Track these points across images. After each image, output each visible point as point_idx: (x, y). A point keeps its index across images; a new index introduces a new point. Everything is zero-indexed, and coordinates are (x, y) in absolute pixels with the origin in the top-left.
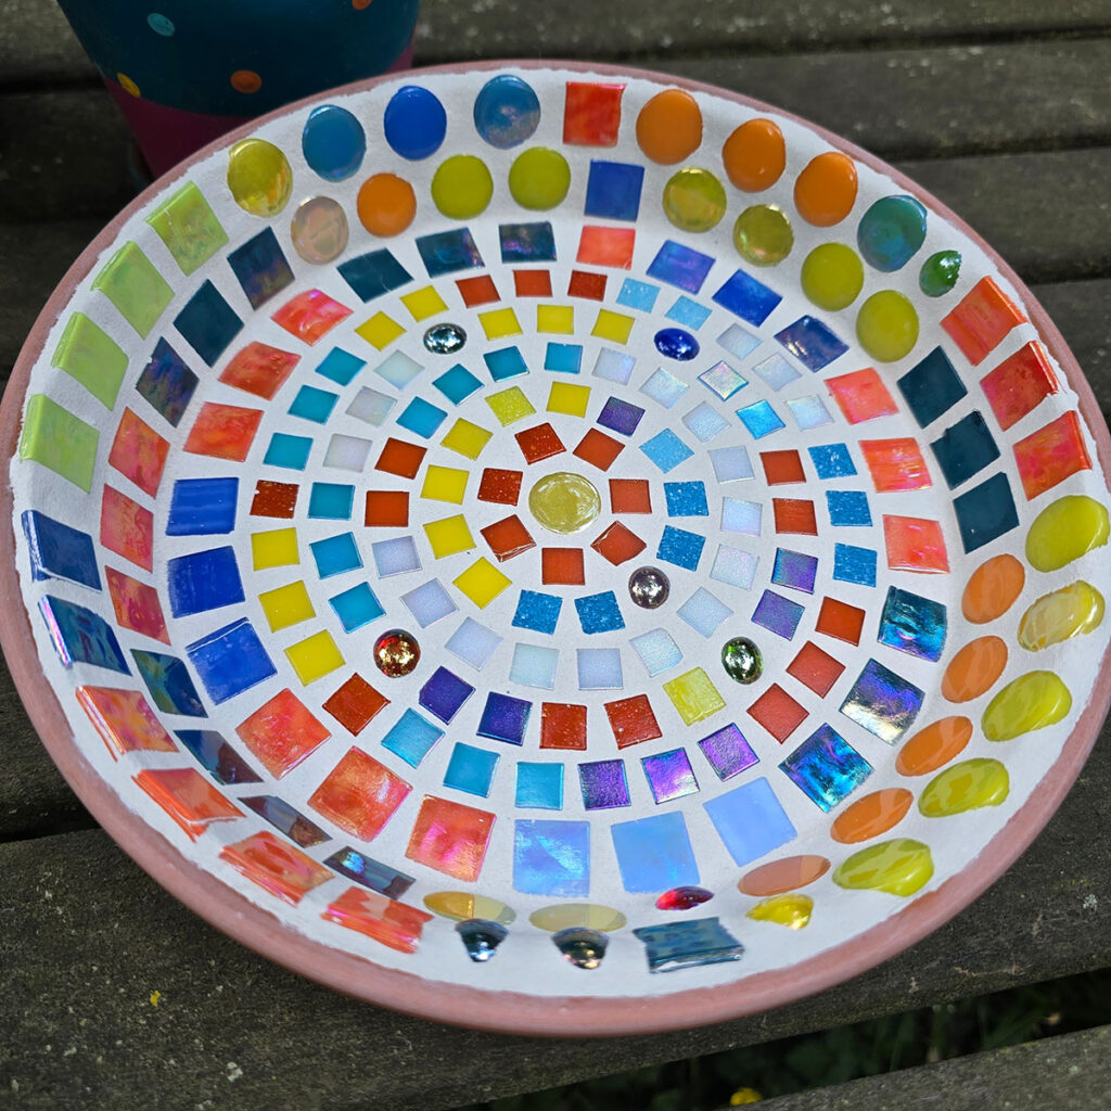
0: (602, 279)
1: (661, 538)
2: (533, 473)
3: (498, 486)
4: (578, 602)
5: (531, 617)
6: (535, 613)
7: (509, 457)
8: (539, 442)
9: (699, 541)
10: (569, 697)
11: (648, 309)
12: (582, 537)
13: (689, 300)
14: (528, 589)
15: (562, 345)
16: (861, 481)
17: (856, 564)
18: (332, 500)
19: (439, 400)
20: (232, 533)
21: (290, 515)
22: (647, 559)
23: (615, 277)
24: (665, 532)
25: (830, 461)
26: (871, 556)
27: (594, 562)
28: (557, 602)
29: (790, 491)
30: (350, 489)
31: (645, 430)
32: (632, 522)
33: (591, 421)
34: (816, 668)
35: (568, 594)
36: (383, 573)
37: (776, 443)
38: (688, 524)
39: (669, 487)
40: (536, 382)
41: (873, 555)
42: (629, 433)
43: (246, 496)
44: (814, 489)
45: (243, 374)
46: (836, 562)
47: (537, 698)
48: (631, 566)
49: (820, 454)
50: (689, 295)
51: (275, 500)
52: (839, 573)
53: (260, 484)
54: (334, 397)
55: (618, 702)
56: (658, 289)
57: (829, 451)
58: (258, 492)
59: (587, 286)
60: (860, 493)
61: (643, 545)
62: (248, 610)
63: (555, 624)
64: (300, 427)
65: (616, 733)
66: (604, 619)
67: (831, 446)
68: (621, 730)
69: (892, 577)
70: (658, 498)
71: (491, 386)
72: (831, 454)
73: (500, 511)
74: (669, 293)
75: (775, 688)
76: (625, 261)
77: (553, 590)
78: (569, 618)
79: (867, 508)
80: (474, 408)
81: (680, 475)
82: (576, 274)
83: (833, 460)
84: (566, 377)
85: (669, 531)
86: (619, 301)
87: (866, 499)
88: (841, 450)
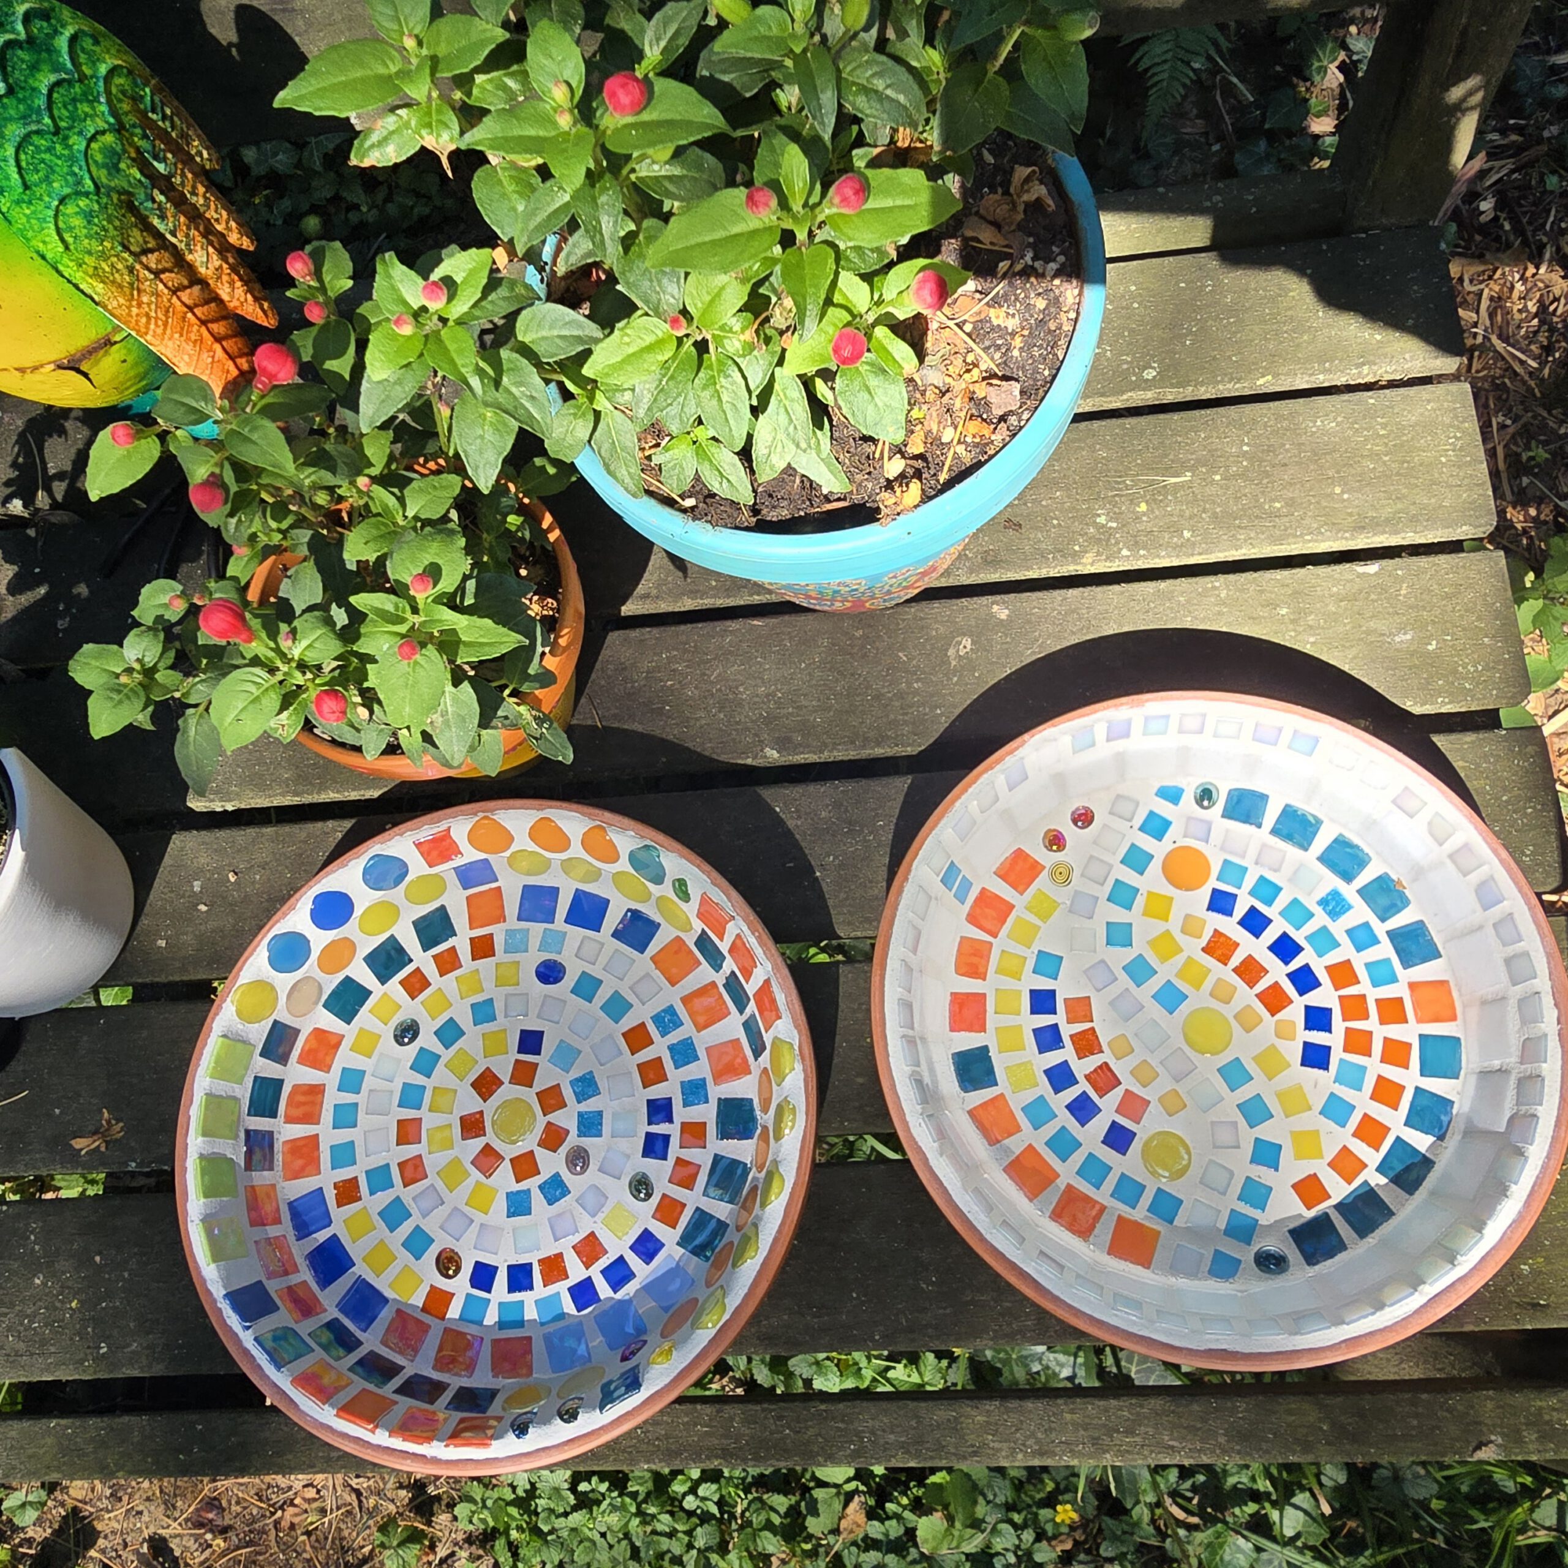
0: (490, 936)
1: (577, 1123)
2: (489, 1108)
3: (472, 1126)
4: (540, 1187)
5: (516, 1208)
6: (518, 1205)
7: (471, 1103)
8: (486, 1084)
9: (599, 1115)
10: (550, 1251)
11: (526, 950)
12: (529, 1142)
13: (550, 931)
14: (509, 1191)
15: (480, 1002)
16: (687, 1029)
17: (694, 1091)
18: (379, 1178)
19: (419, 1079)
20: (332, 1224)
21: (360, 1199)
22: (572, 1141)
23: (498, 932)
24: (578, 1117)
25: (665, 1022)
26: (702, 1082)
27: (542, 1155)
28: (528, 1192)
29: (646, 1055)
30: (386, 1167)
31: (548, 1046)
32: (557, 1118)
33: (514, 1055)
34: (685, 1175)
35: (532, 1184)
36: (424, 1216)
37: (628, 1022)
39: (573, 1083)
40: (472, 1039)
41: (704, 1080)
42: (538, 1052)
43: (330, 1195)
44: (660, 1048)
45: (297, 1112)
46: (683, 1095)
47: (533, 1258)
48: (563, 1150)
49: (657, 1019)
50: (550, 926)
51: (348, 1192)
52: (687, 1103)
53: (336, 1186)
54: (356, 1105)
55: (579, 1242)
56: (528, 931)
57: (663, 1014)
58: (336, 1191)
59: (482, 948)
60: (688, 1039)
61: (568, 1132)
63: (531, 1207)
64: (344, 1135)
65: (582, 1261)
66: (558, 1192)
67: (664, 1010)
68: (584, 1258)
69: (718, 1091)
70: (568, 1093)
71: (446, 1055)
72: (665, 1017)
73: (478, 1144)
74: (537, 929)
75: (664, 1196)
76: (501, 916)
77: (524, 1185)
78: (537, 1198)
79: (694, 1048)
80: (441, 1075)
81: (577, 1071)
82: (472, 941)
83: (667, 1020)
84: (489, 1027)
85: (580, 1114)
86: (506, 951)
87: (692, 1041)
88: (670, 1010)
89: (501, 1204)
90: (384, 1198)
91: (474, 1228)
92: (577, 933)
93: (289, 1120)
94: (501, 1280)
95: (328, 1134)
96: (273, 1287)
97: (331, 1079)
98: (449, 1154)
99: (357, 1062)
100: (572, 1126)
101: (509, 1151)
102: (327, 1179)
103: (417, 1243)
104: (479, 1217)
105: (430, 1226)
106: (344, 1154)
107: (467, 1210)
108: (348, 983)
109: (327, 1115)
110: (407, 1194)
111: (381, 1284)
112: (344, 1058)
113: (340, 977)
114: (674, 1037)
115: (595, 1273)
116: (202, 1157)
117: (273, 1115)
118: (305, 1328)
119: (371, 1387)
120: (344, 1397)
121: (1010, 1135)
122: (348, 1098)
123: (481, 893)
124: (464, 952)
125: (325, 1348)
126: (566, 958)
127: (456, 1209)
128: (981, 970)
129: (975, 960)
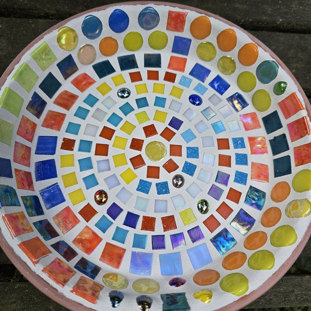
0: (175, 75)
1: (183, 165)
2: (147, 141)
3: (136, 144)
4: (157, 184)
5: (142, 188)
6: (144, 187)
7: (140, 135)
8: (150, 130)
9: (195, 167)
10: (150, 214)
11: (188, 87)
12: (160, 163)
13: (201, 85)
14: (142, 179)
15: (160, 98)
16: (246, 150)
17: (241, 178)
18: (85, 146)
19: (120, 114)
20: (55, 155)
21: (72, 150)
22: (179, 172)
23: (179, 75)
24: (185, 163)
25: (238, 143)
26: (246, 175)
27: (163, 172)
28: (150, 184)
29: (225, 152)
30: (91, 142)
31: (183, 129)
32: (175, 159)
33: (166, 125)
34: (224, 210)
35: (154, 181)
36: (99, 171)
37: (222, 136)
38: (192, 161)
39: (188, 148)
40: (151, 110)
41: (247, 175)
42: (178, 129)
43: (60, 142)
44: (232, 152)
45: (61, 101)
46: (235, 177)
47: (142, 214)
48: (173, 174)
49: (235, 140)
50: (201, 83)
51: (68, 145)
52: (236, 180)
53: (64, 139)
54: (88, 111)
55: (165, 217)
56: (192, 80)
57: (238, 140)
58: (63, 142)
59: (170, 77)
60: (245, 155)
61: (178, 167)
62: (58, 180)
63: (149, 191)
64: (77, 120)
65: (164, 227)
66: (164, 190)
67: (239, 138)
68: (165, 226)
69: (251, 182)
70: (184, 152)
71: (137, 110)
72: (238, 141)
73: (136, 153)
74: (195, 82)
75: (212, 216)
76: (182, 70)
77: (150, 180)
78: (153, 189)
79: (247, 160)
80: (131, 118)
81: (192, 144)
82: (167, 73)
83: (240, 143)
84: (160, 109)
86: (179, 83)
87: (247, 156)
88: (242, 139)
89: (136, 183)
90: (84, 155)
91: (119, 188)
92: (211, 91)
93: (56, 102)
94: (122, 217)
95: (70, 116)
96: (15, 166)
97: (82, 96)
98: (121, 151)
99: (97, 95)
100: (181, 166)
102: (61, 135)
103: (91, 181)
104: (123, 184)
105: (100, 177)
106: (74, 128)
107: (120, 178)
108: (107, 63)
109: (74, 108)
110: (95, 158)
111: (66, 192)
112: (92, 90)
113: (104, 59)
114: (240, 151)
117: (51, 96)
120: (28, 236)
123: (178, 58)
124: (162, 75)
126: (204, 98)
127: (114, 175)
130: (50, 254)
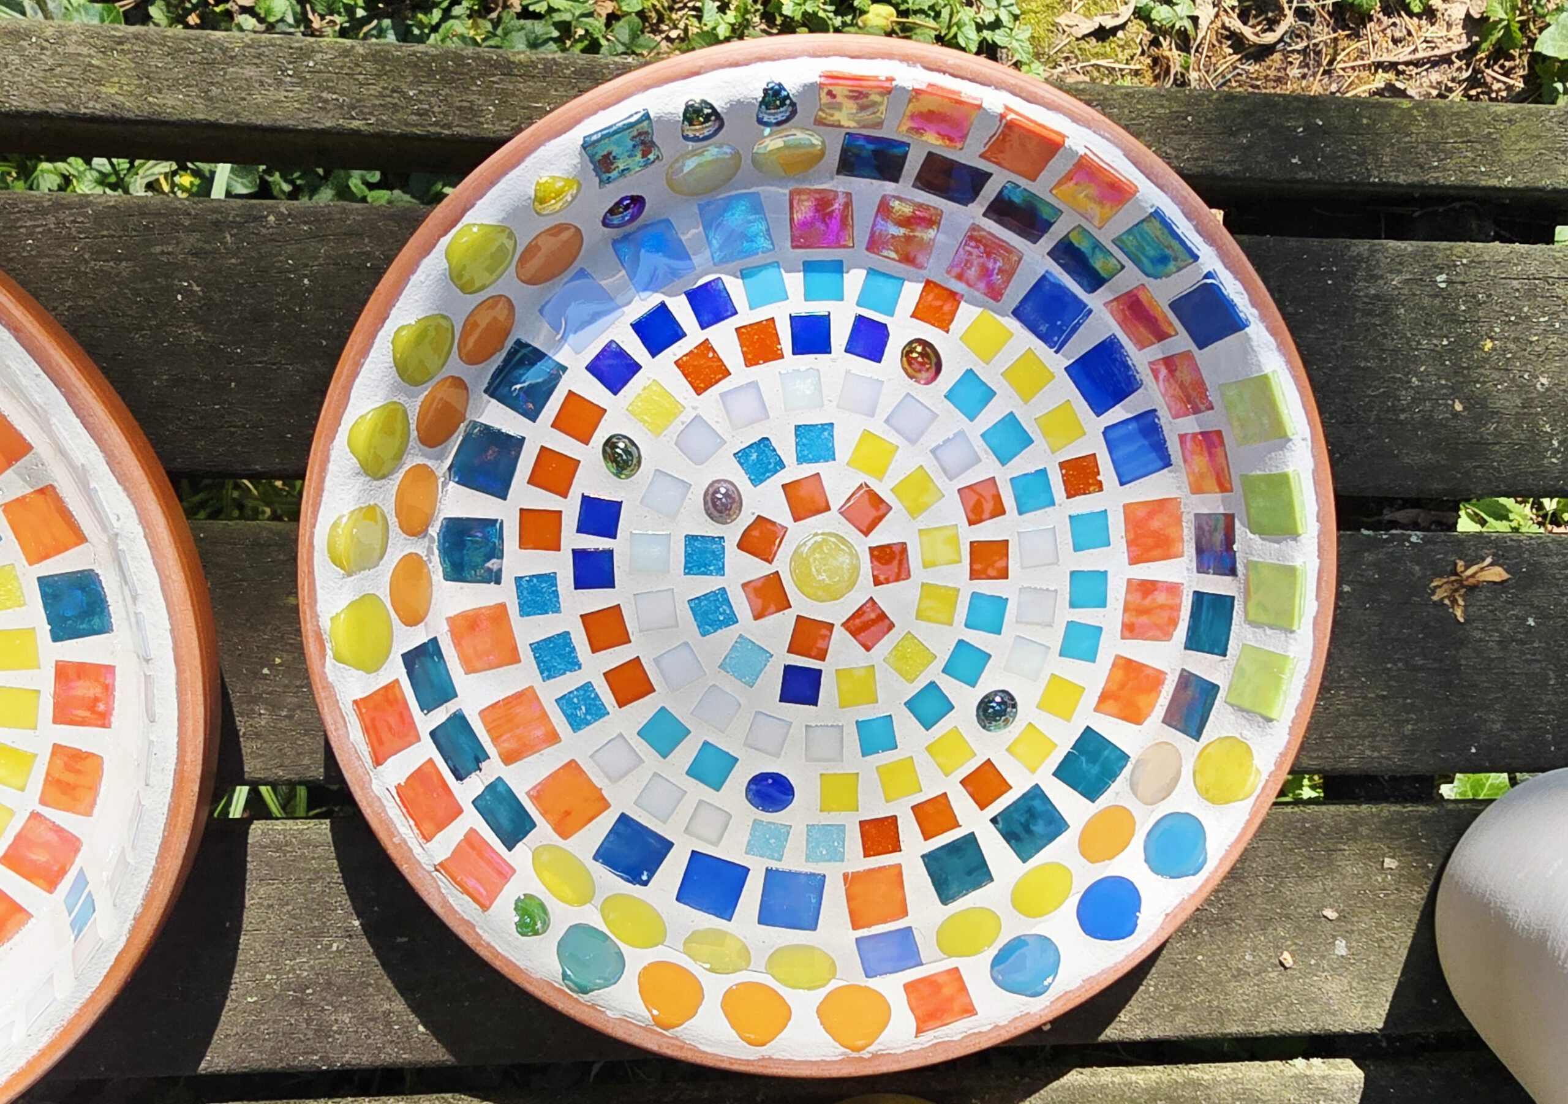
0: (868, 851)
1: (726, 559)
2: (865, 588)
4: (781, 465)
5: (819, 437)
6: (816, 441)
7: (890, 597)
9: (689, 570)
11: (810, 828)
12: (798, 533)
14: (831, 463)
15: (883, 751)
16: (550, 693)
17: (537, 595)
19: (977, 638)
20: (1102, 429)
21: (1062, 465)
22: (732, 533)
24: (723, 568)
25: (585, 705)
26: (525, 610)
28: (801, 459)
29: (615, 657)
30: (1022, 510)
31: (773, 678)
32: (757, 569)
33: (828, 668)
34: (554, 473)
35: (794, 471)
36: (961, 434)
38: (707, 584)
39: (732, 619)
40: (894, 696)
41: (524, 613)
42: (789, 670)
43: (1107, 472)
44: (594, 667)
46: (557, 591)
48: (745, 519)
49: (597, 711)
50: (774, 865)
51: (1081, 476)
52: (550, 579)
53: (1100, 487)
55: (720, 380)
56: (808, 858)
57: (589, 717)
59: (881, 835)
60: (549, 677)
61: (740, 546)
63: (797, 436)
64: (1090, 560)
65: (714, 352)
66: (754, 456)
67: (588, 723)
68: (711, 355)
69: (505, 594)
70: (741, 605)
71: (933, 673)
72: (585, 714)
73: (881, 536)
74: (794, 861)
76: (851, 883)
77: (807, 470)
78: (786, 450)
79: (538, 664)
80: (941, 641)
81: (726, 636)
82: (897, 848)
83: (582, 709)
84: (867, 713)
85: (721, 571)
86: (842, 828)
87: (542, 673)
89: (844, 443)
90: (1024, 463)
91: (883, 413)
92: (730, 850)
93: (1174, 589)
94: (840, 333)
96: (1181, 341)
98: (922, 523)
99: (1073, 670)
100: (734, 557)
101: (830, 522)
104: (877, 426)
105: (952, 420)
107: (895, 439)
108: (1091, 792)
109: (1117, 593)
110: (987, 468)
111: (1022, 339)
113: (1106, 800)
114: (568, 683)
115: (694, 334)
116: (1294, 535)
117: (1199, 596)
118: (1130, 278)
119: (1023, 182)
120: (1058, 166)
121: (20, 501)
122: (1087, 616)
123: (885, 922)
124: (909, 830)
125: (1097, 246)
126: (746, 813)
127: (913, 442)
128: (59, 762)
129: (70, 778)
130: (983, 150)
